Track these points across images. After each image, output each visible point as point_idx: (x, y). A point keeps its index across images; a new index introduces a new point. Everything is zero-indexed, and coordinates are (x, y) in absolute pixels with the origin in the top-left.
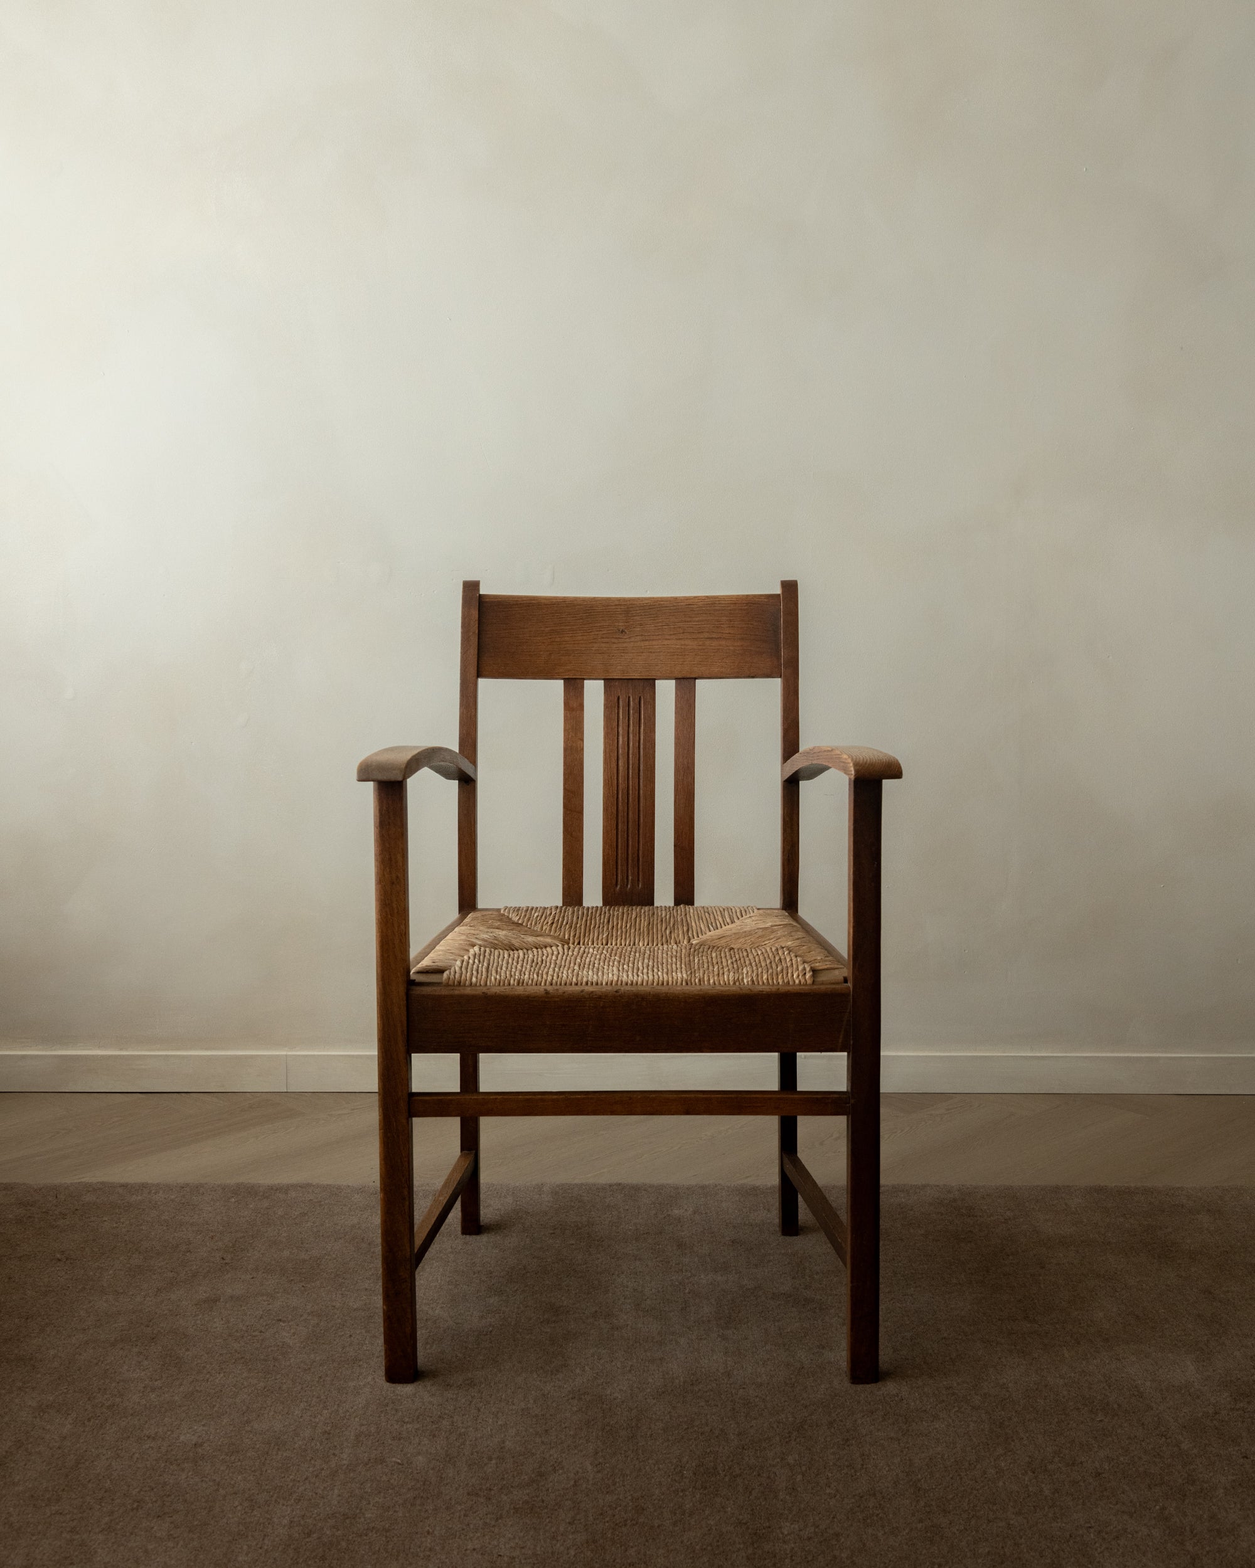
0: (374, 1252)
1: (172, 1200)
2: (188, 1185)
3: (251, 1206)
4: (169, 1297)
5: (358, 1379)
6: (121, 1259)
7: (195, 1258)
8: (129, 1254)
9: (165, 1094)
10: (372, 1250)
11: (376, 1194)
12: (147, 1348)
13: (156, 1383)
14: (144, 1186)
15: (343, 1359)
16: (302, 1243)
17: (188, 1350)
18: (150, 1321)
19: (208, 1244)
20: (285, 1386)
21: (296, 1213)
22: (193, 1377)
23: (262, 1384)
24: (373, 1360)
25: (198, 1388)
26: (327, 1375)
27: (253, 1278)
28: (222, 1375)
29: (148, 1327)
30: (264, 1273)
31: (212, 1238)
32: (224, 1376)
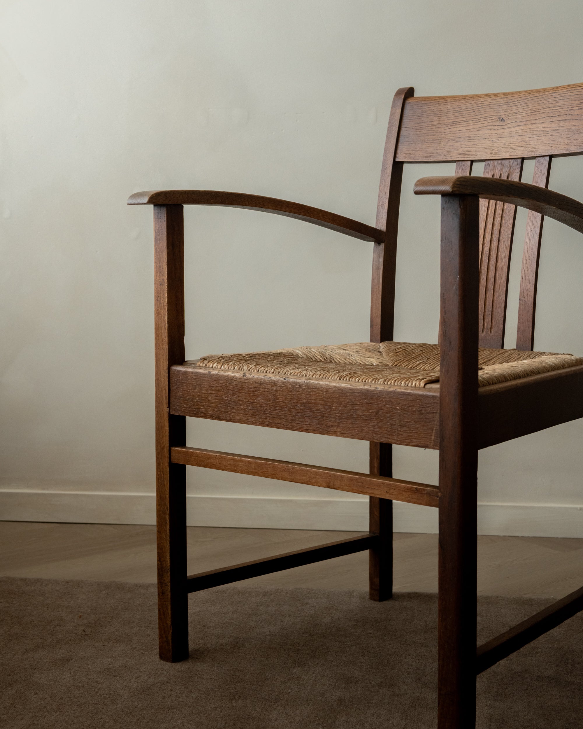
0: (206, 632)
1: (57, 591)
2: (72, 581)
3: (117, 597)
4: (33, 656)
5: (169, 722)
6: (4, 628)
7: (63, 630)
8: (12, 625)
9: (75, 525)
10: (205, 630)
11: (217, 592)
12: (3, 691)
13: (3, 716)
14: (38, 581)
15: (160, 707)
16: (150, 624)
17: (36, 694)
18: (13, 672)
19: (76, 621)
20: (107, 724)
21: (151, 603)
22: (34, 714)
23: (89, 722)
24: (185, 709)
25: (35, 722)
26: (144, 718)
27: (104, 646)
28: (58, 713)
29: (10, 676)
30: (114, 642)
31: (80, 617)
32: (60, 714)
